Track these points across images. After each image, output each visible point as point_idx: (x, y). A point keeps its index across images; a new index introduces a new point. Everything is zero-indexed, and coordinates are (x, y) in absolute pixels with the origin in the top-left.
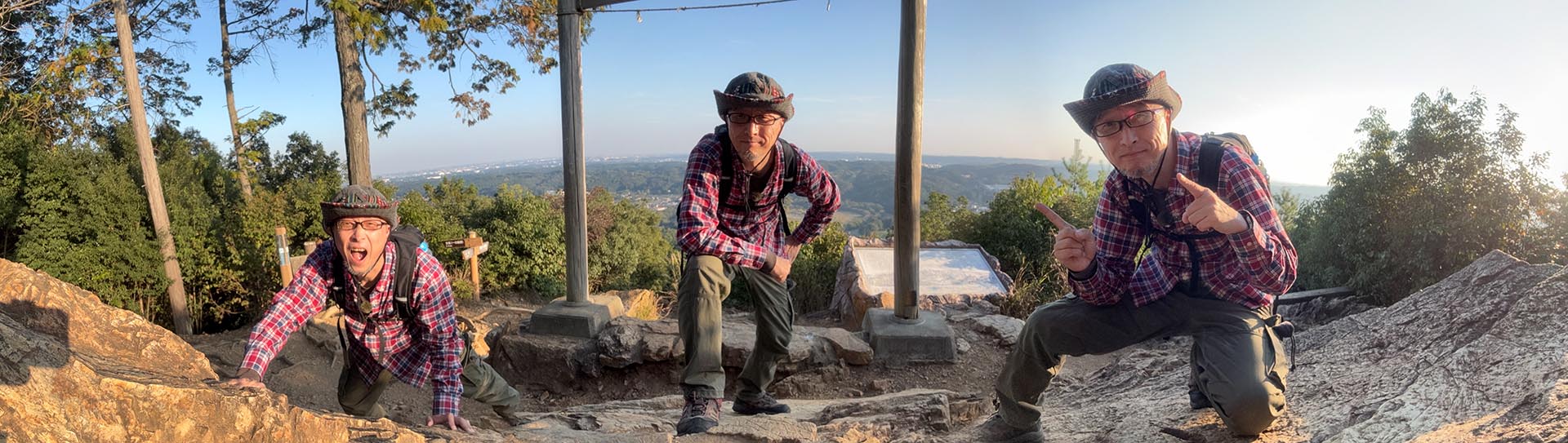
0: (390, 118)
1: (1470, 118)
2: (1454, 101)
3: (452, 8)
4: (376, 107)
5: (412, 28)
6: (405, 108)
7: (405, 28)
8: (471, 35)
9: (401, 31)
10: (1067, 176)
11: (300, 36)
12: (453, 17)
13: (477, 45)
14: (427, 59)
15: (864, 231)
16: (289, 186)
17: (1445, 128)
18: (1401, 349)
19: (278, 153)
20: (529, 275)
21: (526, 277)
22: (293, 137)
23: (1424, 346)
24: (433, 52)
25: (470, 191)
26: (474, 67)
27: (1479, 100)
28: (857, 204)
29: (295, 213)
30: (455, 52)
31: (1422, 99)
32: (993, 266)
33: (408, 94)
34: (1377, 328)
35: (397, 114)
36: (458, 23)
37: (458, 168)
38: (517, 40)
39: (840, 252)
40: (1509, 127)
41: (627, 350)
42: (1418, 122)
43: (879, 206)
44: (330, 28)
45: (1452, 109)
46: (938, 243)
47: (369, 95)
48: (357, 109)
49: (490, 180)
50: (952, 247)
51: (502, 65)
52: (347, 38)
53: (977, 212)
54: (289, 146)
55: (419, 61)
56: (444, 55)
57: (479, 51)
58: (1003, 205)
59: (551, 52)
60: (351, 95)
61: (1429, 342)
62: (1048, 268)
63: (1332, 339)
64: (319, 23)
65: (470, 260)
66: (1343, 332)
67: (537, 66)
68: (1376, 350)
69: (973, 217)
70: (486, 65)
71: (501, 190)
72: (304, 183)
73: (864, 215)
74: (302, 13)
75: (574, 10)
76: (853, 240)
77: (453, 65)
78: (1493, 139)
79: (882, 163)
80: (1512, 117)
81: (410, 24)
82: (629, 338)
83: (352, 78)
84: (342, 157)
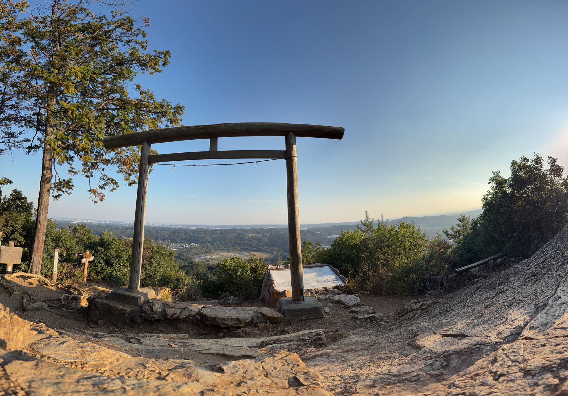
0: (60, 193)
1: (536, 166)
2: (528, 161)
3: (95, 153)
4: (55, 187)
5: (76, 158)
6: (67, 190)
7: (73, 157)
8: (101, 166)
9: (72, 158)
10: (364, 228)
11: (27, 150)
12: (95, 157)
13: (103, 170)
14: (81, 171)
15: (274, 261)
16: (7, 214)
17: (527, 172)
18: (544, 274)
19: (6, 196)
20: (111, 274)
21: (109, 275)
22: (14, 191)
23: (556, 270)
24: (84, 169)
25: (89, 232)
26: (101, 179)
27: (539, 157)
28: (270, 248)
29: (7, 226)
30: (94, 171)
31: (514, 163)
32: (336, 273)
33: (70, 184)
34: (529, 268)
35: (63, 192)
36: (96, 160)
37: (85, 220)
38: (120, 171)
39: (264, 272)
40: (554, 165)
41: (156, 313)
42: (515, 173)
43: (280, 249)
44: (41, 150)
45: (528, 164)
46: (310, 265)
47: (53, 181)
48: (47, 186)
49: (99, 228)
50: (316, 266)
51: (113, 180)
52: (48, 157)
53: (326, 249)
54: (11, 195)
55: (77, 171)
56: (88, 171)
57: (103, 173)
58: (338, 244)
59: (134, 177)
60: (45, 180)
61: (557, 268)
62: (362, 271)
63: (509, 278)
64: (37, 147)
65: (84, 263)
66: (513, 274)
67: (128, 183)
68: (532, 278)
69: (324, 251)
70: (106, 179)
71: (103, 233)
72: (14, 214)
73: (273, 254)
74: (30, 141)
75: (147, 163)
76: (270, 266)
77: (92, 176)
78: (549, 172)
79: (280, 229)
80: (554, 160)
81: (76, 156)
82: (158, 308)
83: (47, 172)
84: (35, 205)
